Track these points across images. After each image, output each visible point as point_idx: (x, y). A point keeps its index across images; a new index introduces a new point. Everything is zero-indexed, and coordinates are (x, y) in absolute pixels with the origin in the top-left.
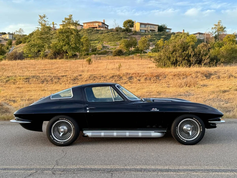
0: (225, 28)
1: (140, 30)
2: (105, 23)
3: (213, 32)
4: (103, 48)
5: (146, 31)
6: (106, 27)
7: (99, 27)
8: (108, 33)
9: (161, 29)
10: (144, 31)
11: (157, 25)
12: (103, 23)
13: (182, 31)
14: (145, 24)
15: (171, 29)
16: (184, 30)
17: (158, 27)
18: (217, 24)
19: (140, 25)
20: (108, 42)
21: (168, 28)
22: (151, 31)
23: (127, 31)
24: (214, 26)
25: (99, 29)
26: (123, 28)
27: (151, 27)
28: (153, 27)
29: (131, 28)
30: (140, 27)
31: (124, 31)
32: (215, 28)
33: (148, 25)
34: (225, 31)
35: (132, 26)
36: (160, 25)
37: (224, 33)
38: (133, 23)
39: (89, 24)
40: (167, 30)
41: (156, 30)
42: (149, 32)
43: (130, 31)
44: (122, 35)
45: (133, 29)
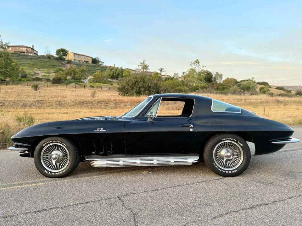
0: (148, 66)
1: (74, 60)
2: (34, 49)
3: (139, 69)
4: (34, 74)
5: (79, 61)
6: (36, 52)
7: (27, 53)
8: (40, 59)
9: (95, 61)
10: (78, 62)
11: (91, 57)
12: (32, 49)
13: (113, 66)
14: (79, 55)
15: (103, 62)
16: (114, 65)
17: (92, 60)
18: (142, 62)
19: (74, 55)
20: (40, 69)
21: (101, 61)
22: (85, 62)
23: (61, 59)
24: (140, 64)
25: (27, 54)
26: (56, 56)
27: (85, 58)
28: (87, 58)
29: (65, 57)
30: (74, 57)
31: (57, 59)
32: (141, 66)
33: (81, 56)
34: (149, 69)
35: (65, 55)
36: (94, 57)
37: (147, 71)
38: (67, 52)
39: (14, 48)
40: (100, 63)
41: (90, 61)
42: (83, 62)
43: (64, 60)
44: (55, 62)
45: (66, 58)
